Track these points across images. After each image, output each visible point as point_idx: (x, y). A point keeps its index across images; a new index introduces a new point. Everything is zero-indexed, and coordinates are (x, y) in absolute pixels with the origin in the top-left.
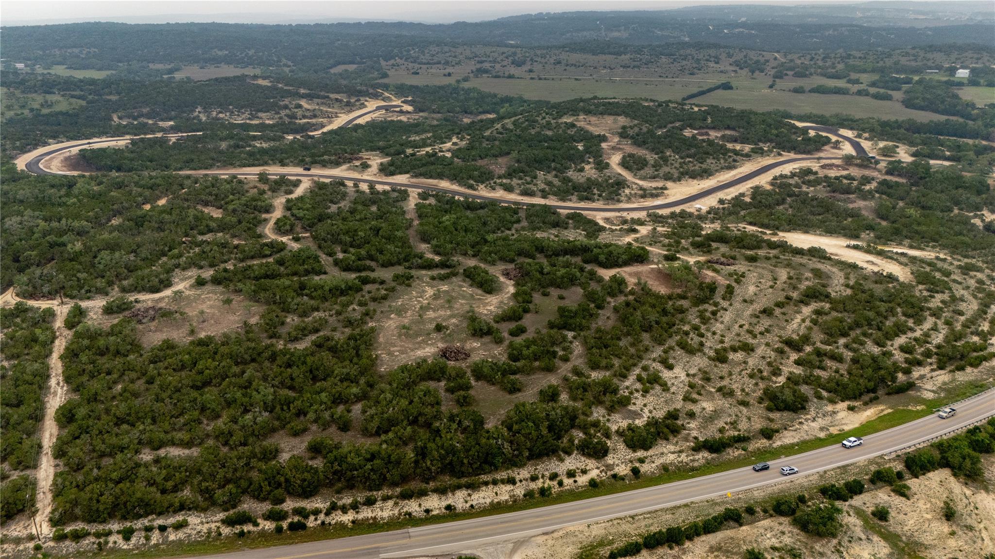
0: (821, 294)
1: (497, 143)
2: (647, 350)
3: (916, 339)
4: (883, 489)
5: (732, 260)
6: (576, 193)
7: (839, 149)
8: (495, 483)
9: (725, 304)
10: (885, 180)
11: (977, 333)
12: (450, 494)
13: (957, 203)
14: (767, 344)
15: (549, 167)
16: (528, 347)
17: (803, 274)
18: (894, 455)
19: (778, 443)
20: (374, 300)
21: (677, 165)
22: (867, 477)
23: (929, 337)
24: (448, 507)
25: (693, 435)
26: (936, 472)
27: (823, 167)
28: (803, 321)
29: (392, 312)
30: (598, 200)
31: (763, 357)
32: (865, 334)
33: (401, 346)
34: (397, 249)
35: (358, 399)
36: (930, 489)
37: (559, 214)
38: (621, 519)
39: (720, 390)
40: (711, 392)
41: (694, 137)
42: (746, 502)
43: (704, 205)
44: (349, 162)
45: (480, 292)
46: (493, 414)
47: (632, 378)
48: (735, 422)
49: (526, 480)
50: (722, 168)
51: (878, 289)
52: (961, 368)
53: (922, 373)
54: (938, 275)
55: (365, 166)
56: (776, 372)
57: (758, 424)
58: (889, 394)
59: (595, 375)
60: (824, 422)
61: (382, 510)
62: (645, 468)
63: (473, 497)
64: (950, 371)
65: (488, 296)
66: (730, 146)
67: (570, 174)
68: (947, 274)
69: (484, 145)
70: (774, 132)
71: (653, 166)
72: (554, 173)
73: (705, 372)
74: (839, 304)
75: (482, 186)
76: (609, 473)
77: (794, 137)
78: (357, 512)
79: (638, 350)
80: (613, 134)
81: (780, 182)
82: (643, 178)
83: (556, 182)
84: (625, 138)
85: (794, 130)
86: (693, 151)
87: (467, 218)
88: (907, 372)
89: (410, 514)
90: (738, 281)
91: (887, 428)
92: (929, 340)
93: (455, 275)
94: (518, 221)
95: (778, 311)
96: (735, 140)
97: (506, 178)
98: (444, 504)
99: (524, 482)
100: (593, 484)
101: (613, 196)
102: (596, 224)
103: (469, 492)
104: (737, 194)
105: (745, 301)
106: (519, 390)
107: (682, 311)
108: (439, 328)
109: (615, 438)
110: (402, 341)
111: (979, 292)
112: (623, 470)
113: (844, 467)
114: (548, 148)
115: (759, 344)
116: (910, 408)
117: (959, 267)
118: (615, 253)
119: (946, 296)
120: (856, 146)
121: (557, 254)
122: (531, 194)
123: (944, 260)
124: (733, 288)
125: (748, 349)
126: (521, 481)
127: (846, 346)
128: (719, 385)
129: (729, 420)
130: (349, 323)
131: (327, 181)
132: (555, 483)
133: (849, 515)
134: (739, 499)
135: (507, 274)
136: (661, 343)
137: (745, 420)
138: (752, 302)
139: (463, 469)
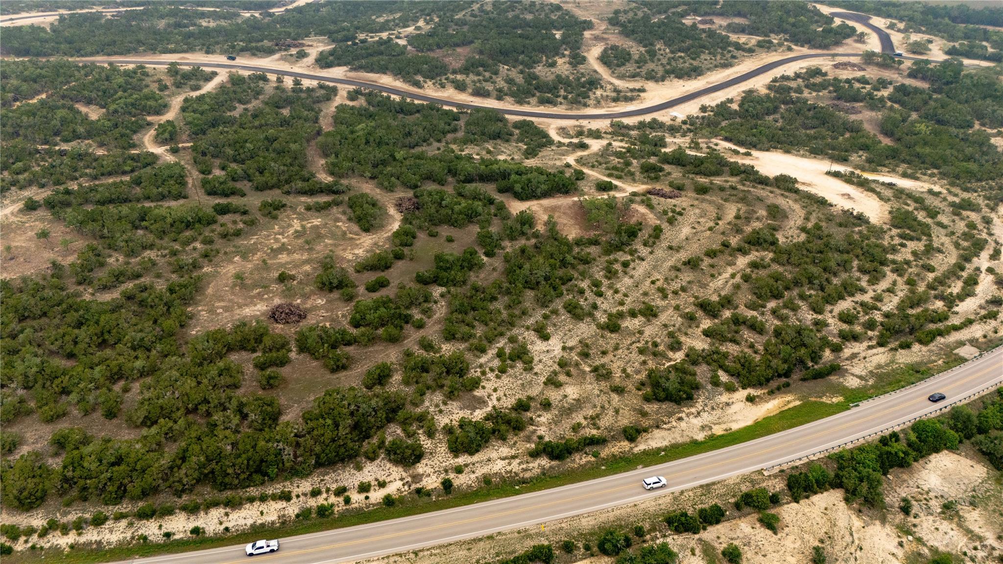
0: (765, 241)
1: (465, 28)
2: (524, 313)
3: (863, 304)
4: (749, 518)
5: (676, 192)
6: (538, 94)
7: (864, 42)
8: (263, 499)
9: (644, 251)
10: (903, 85)
11: (941, 297)
12: (202, 513)
13: (980, 117)
14: (677, 308)
15: (516, 60)
16: (377, 309)
17: (756, 212)
18: (776, 470)
19: (641, 447)
20: (225, 236)
21: (665, 61)
22: (732, 500)
23: (881, 301)
24: (196, 531)
25: (539, 433)
26: (825, 494)
27: (836, 66)
28: (733, 276)
29: (237, 253)
30: (561, 103)
31: (665, 326)
32: (802, 297)
33: (230, 301)
34: (282, 168)
35: (142, 374)
36: (808, 519)
37: (506, 120)
38: (400, 555)
39: (595, 370)
40: (584, 372)
41: (694, 26)
42: (568, 534)
43: (680, 113)
44: (285, 50)
45: (355, 228)
46: (298, 402)
47: (492, 352)
48: (598, 416)
49: (305, 495)
50: (716, 66)
51: (838, 235)
52: (907, 346)
53: (856, 350)
54: (921, 216)
55: (302, 55)
56: (675, 346)
57: (626, 420)
58: (804, 380)
59: (447, 349)
60: (710, 418)
61: (111, 531)
62: (461, 481)
63: (231, 517)
64: (892, 349)
65: (364, 234)
66: (733, 37)
67: (539, 70)
68: (933, 213)
69: (451, 31)
70: (792, 20)
71: (637, 62)
72: (521, 67)
73: (587, 346)
74: (784, 255)
75: (430, 83)
76: (413, 487)
77: (814, 27)
78: (79, 534)
79: (512, 316)
80: (601, 20)
81: (779, 87)
82: (621, 77)
83: (519, 79)
84: (614, 25)
85: (816, 18)
86: (688, 42)
87: (389, 126)
88: (837, 349)
89: (145, 538)
90: (671, 221)
91: (784, 429)
92: (879, 304)
93: (337, 204)
94: (455, 130)
95: (707, 261)
96: (742, 30)
97: (461, 73)
98: (191, 525)
99: (302, 498)
100: (388, 501)
101: (580, 99)
102: (546, 136)
103: (228, 510)
104: (723, 99)
105: (670, 248)
106: (344, 368)
107: (586, 261)
108: (282, 278)
109: (439, 436)
110: (233, 293)
111: (965, 240)
112: (432, 482)
113: (708, 485)
114: (520, 36)
115: (665, 309)
116: (824, 399)
117: (953, 205)
118: (534, 182)
119: (920, 246)
120: (885, 40)
121: (469, 180)
122: (485, 94)
123: (937, 194)
124: (661, 231)
125: (650, 313)
126: (298, 496)
127: (774, 312)
128: (597, 363)
129: (590, 412)
130: (179, 269)
131: (246, 73)
132: (341, 499)
133: (694, 554)
134: (561, 529)
135: (399, 206)
136: (544, 305)
137: (611, 412)
138: (678, 249)
139: (227, 480)
